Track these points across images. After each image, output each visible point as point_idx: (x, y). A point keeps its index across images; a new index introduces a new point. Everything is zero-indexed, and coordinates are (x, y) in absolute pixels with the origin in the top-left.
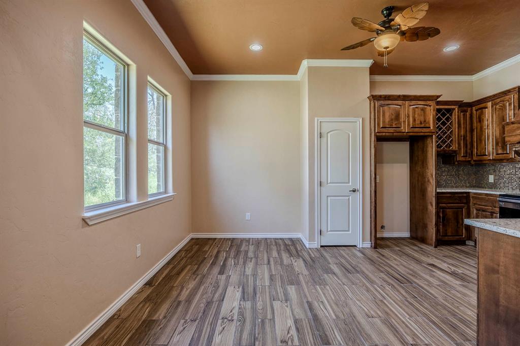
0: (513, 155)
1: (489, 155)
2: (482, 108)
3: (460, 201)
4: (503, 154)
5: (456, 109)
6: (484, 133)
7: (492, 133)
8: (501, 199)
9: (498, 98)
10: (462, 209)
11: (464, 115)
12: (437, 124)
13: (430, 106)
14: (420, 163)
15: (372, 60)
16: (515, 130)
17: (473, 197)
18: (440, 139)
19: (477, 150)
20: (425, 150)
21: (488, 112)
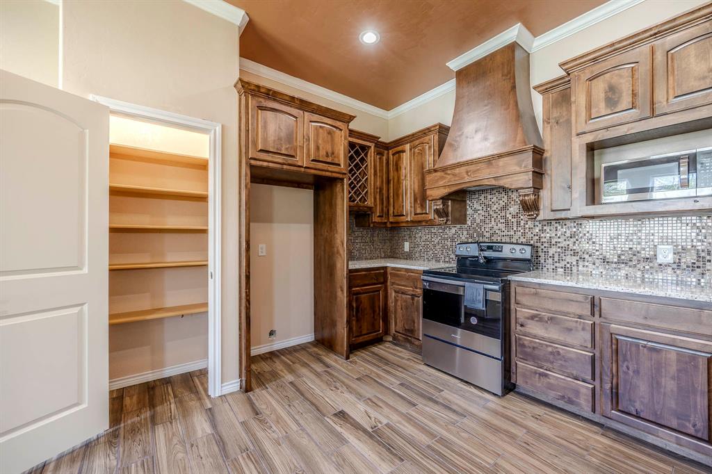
0: (432, 216)
1: (407, 215)
2: (399, 152)
3: (377, 280)
4: (422, 214)
5: (373, 148)
6: (401, 185)
7: (411, 185)
8: (425, 278)
9: (417, 139)
10: (379, 291)
11: (380, 158)
12: (350, 165)
13: (341, 130)
14: (327, 223)
15: (243, 12)
16: (437, 181)
17: (391, 273)
18: (353, 189)
19: (394, 208)
20: (333, 203)
21: (406, 157)
